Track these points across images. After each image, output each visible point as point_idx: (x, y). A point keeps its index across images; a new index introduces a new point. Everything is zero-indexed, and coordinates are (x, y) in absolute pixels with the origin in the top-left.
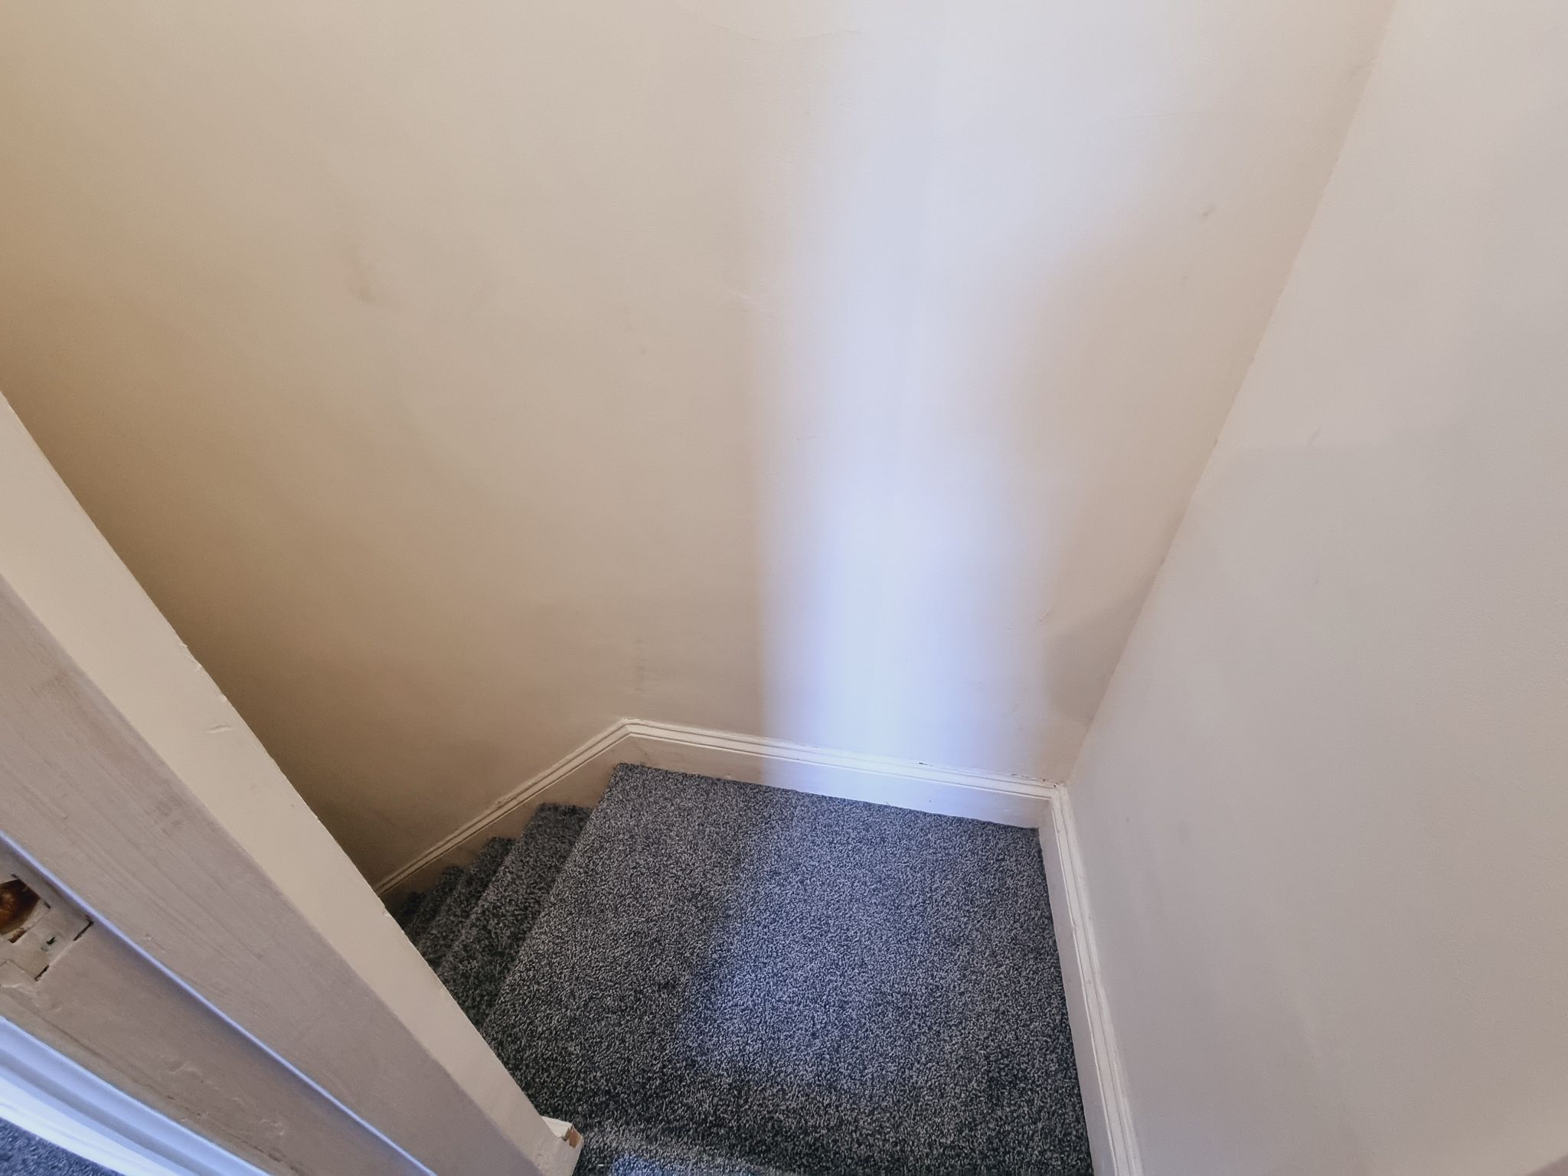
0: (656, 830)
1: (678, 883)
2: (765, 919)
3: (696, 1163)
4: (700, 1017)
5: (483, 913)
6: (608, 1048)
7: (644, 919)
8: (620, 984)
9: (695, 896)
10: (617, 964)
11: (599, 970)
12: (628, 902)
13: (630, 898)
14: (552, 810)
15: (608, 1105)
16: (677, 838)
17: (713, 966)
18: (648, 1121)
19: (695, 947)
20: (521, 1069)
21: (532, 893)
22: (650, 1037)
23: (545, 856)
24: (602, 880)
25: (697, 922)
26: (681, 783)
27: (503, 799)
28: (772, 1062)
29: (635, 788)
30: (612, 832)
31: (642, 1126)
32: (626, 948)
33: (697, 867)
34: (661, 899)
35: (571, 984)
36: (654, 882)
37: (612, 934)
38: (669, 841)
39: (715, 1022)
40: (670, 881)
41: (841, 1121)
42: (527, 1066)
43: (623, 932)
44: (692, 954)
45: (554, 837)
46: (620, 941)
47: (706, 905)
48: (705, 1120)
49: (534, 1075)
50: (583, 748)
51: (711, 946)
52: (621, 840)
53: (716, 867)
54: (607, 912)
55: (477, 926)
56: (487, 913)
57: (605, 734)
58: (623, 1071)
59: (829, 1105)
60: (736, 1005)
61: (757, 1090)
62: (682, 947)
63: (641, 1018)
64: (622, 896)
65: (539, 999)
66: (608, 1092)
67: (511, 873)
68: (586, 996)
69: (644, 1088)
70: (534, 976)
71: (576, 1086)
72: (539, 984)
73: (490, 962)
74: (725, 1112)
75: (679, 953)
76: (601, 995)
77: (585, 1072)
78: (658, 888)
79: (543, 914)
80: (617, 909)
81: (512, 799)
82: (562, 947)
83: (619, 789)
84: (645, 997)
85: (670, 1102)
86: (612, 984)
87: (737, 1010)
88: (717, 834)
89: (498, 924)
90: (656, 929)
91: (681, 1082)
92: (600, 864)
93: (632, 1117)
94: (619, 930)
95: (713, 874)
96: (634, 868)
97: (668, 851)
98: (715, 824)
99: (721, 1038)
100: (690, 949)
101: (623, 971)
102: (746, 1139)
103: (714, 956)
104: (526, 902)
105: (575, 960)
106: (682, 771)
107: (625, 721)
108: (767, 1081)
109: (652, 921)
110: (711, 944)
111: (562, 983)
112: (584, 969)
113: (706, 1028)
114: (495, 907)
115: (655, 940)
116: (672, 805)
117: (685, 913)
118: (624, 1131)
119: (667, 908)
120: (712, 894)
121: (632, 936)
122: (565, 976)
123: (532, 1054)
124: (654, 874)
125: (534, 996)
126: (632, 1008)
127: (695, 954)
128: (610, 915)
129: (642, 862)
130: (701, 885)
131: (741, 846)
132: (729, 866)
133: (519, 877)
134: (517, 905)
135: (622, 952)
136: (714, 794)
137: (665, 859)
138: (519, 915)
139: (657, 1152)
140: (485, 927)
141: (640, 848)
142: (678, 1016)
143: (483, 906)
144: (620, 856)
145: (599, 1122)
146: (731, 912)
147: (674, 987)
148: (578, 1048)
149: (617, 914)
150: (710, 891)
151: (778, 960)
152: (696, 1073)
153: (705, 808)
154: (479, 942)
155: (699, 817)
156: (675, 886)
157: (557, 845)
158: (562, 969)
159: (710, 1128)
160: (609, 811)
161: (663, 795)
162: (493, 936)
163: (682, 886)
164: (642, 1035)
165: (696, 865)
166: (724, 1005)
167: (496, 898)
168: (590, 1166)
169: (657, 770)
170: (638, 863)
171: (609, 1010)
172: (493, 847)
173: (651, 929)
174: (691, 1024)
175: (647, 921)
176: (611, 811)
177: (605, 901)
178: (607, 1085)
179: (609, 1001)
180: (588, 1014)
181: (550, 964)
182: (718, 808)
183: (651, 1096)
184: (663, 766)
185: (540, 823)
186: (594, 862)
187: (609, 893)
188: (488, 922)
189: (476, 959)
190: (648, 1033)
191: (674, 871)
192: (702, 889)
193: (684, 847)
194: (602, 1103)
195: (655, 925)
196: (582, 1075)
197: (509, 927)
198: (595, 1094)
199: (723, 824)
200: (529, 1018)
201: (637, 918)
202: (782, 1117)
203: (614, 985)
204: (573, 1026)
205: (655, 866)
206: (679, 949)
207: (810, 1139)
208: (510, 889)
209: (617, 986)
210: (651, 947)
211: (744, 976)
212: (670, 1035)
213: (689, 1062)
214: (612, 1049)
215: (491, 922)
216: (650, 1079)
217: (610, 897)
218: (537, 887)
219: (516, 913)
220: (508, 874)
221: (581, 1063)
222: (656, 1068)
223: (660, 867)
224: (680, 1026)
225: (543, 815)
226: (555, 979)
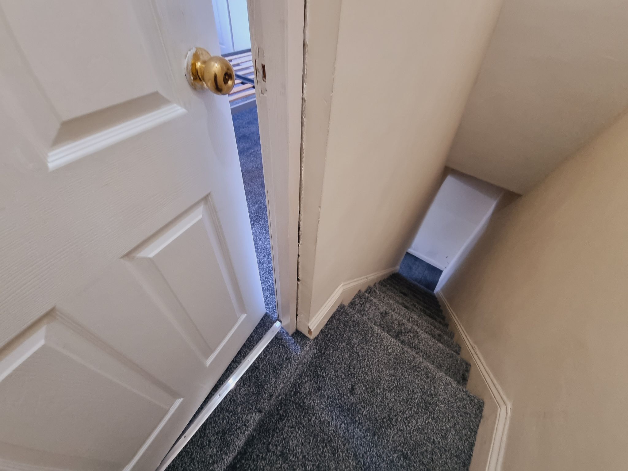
0: (434, 410)
1: (400, 412)
2: (367, 458)
3: (285, 376)
4: (334, 400)
5: (416, 332)
6: (338, 357)
7: (385, 387)
8: (361, 368)
9: (390, 419)
10: (369, 370)
11: (369, 361)
12: (396, 383)
13: (398, 384)
14: (466, 369)
15: (320, 352)
16: (427, 422)
17: (353, 415)
18: (309, 366)
19: (364, 409)
20: (344, 326)
21: (422, 352)
22: (336, 375)
23: (440, 361)
24: (410, 373)
25: (377, 416)
26: (467, 439)
27: (476, 349)
28: (304, 427)
29: (464, 406)
30: (437, 385)
31: (309, 363)
32: (375, 376)
33: (407, 428)
34: (393, 400)
35: (366, 348)
36: (403, 399)
37: (382, 371)
38: (426, 416)
39: (330, 406)
40: (402, 409)
41: (269, 451)
42: (344, 328)
43: (382, 376)
44: (362, 406)
45: (450, 366)
46: (378, 374)
47: (384, 424)
48: (299, 387)
49: (340, 330)
50: (495, 382)
51: (362, 418)
52: (430, 388)
53: (404, 440)
54: (393, 371)
55: (411, 329)
56: (416, 333)
57: (502, 393)
58: (328, 361)
59: (277, 448)
60: (333, 420)
61: (298, 414)
62: (367, 403)
63: (344, 373)
64: (399, 380)
65: (365, 336)
66: (324, 353)
67: (433, 345)
68: (360, 354)
69: (320, 367)
70: (374, 336)
71: (331, 343)
72: (371, 337)
73: (395, 332)
74: (297, 397)
75: (364, 400)
76: (359, 359)
77: (334, 347)
78: (399, 400)
79: (400, 344)
80: (394, 376)
81: (475, 352)
82: (382, 348)
83: (465, 397)
84: (352, 377)
85: (311, 376)
86: (361, 365)
87: (331, 419)
88: (426, 451)
89: (410, 336)
90: (379, 392)
91: (315, 382)
92: (419, 374)
93: (313, 360)
94: (383, 375)
95: (400, 436)
96: (413, 391)
97: (420, 413)
98: (432, 452)
99: (323, 406)
100: (365, 406)
101: (365, 371)
102: (285, 402)
103: (357, 418)
104: (418, 349)
105: (376, 352)
106: (476, 443)
107: (509, 406)
108: (298, 421)
109: (383, 391)
110: (364, 419)
111: (368, 345)
112: (371, 355)
113: (329, 401)
114: (418, 336)
115: (374, 390)
116: (450, 427)
117: (382, 410)
118: (310, 356)
119: (388, 401)
120: (389, 430)
121: (379, 379)
122: (371, 347)
123: (347, 330)
124: (408, 401)
125: (367, 335)
126: (349, 371)
127: (361, 408)
128: (391, 372)
129: (416, 396)
130: (395, 425)
131: (415, 465)
132: (403, 450)
133: (431, 348)
134: (417, 345)
135: (373, 373)
136: (456, 462)
137: (415, 410)
138: (413, 345)
139: (296, 362)
140: (410, 331)
141: (424, 397)
142: (339, 390)
143: (420, 332)
144: (421, 385)
145: (316, 348)
146: (376, 437)
147: (351, 392)
148: (343, 347)
149: (391, 375)
150: (391, 430)
151: (344, 455)
152: (315, 389)
153: (445, 450)
154: (404, 329)
155: (439, 442)
156: (398, 410)
157: (445, 368)
158: (374, 347)
159: (296, 388)
160: (450, 386)
161: (458, 423)
162: (406, 334)
163: (398, 414)
164: (338, 372)
165: (408, 428)
166: (335, 413)
167: (422, 337)
168: (303, 339)
169: (478, 426)
170: (415, 393)
171: (352, 361)
172: (456, 346)
173: (379, 389)
174: (334, 395)
175: (384, 389)
176: (450, 388)
177: (398, 371)
178: (326, 354)
179: (355, 362)
180: (353, 353)
181: (377, 342)
182: (445, 459)
183: (316, 368)
184: (480, 431)
185: (459, 362)
186: (420, 371)
187: (402, 375)
188: (412, 333)
189: (398, 327)
190: (337, 374)
191: (407, 413)
192: (393, 425)
193: (421, 424)
194: (322, 351)
195: (381, 392)
196: (333, 346)
197: (408, 340)
198: (325, 349)
199: (432, 458)
200: (359, 331)
201: (387, 384)
202: (284, 421)
203: (360, 366)
204: (351, 346)
205: (412, 403)
206: (366, 400)
207: (271, 431)
208: (426, 343)
209: (360, 367)
210: (371, 387)
211: (343, 431)
212: (333, 384)
213: (320, 388)
214: (337, 358)
215: (412, 334)
216: (322, 370)
217: (400, 375)
218: (424, 354)
219: (414, 344)
220: (433, 343)
221: (337, 346)
222: (324, 374)
223: (411, 405)
224: (335, 389)
225: (463, 364)
226: (370, 343)
